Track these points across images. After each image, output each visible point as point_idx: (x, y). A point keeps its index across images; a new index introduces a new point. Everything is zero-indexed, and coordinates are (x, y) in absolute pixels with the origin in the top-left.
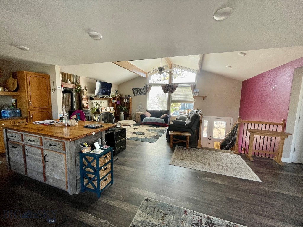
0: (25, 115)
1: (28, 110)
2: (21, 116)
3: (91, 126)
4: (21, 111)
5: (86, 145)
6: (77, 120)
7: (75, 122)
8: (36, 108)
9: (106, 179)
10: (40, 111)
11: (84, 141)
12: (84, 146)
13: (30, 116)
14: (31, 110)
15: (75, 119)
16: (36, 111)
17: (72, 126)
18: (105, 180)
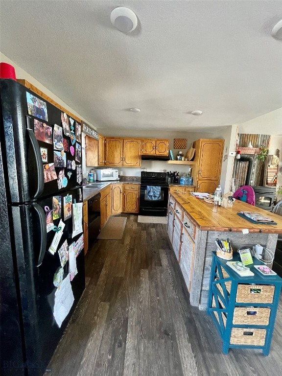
0: (194, 184)
1: (198, 180)
2: (192, 185)
3: (249, 217)
4: (192, 180)
5: (226, 246)
6: (233, 200)
7: (228, 203)
8: (204, 178)
9: (251, 334)
10: (207, 181)
11: (226, 238)
12: (222, 247)
13: (197, 186)
14: (200, 180)
15: (229, 197)
16: (203, 181)
17: (224, 208)
18: (245, 334)
